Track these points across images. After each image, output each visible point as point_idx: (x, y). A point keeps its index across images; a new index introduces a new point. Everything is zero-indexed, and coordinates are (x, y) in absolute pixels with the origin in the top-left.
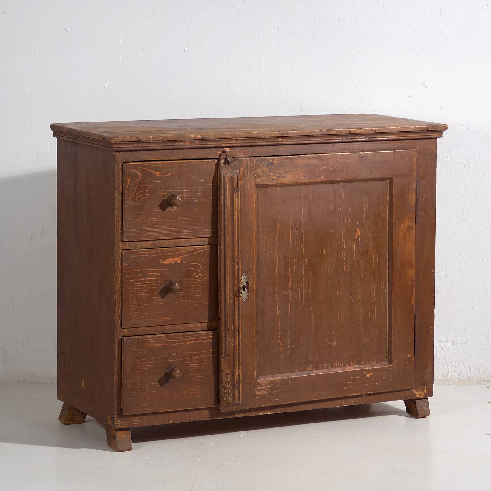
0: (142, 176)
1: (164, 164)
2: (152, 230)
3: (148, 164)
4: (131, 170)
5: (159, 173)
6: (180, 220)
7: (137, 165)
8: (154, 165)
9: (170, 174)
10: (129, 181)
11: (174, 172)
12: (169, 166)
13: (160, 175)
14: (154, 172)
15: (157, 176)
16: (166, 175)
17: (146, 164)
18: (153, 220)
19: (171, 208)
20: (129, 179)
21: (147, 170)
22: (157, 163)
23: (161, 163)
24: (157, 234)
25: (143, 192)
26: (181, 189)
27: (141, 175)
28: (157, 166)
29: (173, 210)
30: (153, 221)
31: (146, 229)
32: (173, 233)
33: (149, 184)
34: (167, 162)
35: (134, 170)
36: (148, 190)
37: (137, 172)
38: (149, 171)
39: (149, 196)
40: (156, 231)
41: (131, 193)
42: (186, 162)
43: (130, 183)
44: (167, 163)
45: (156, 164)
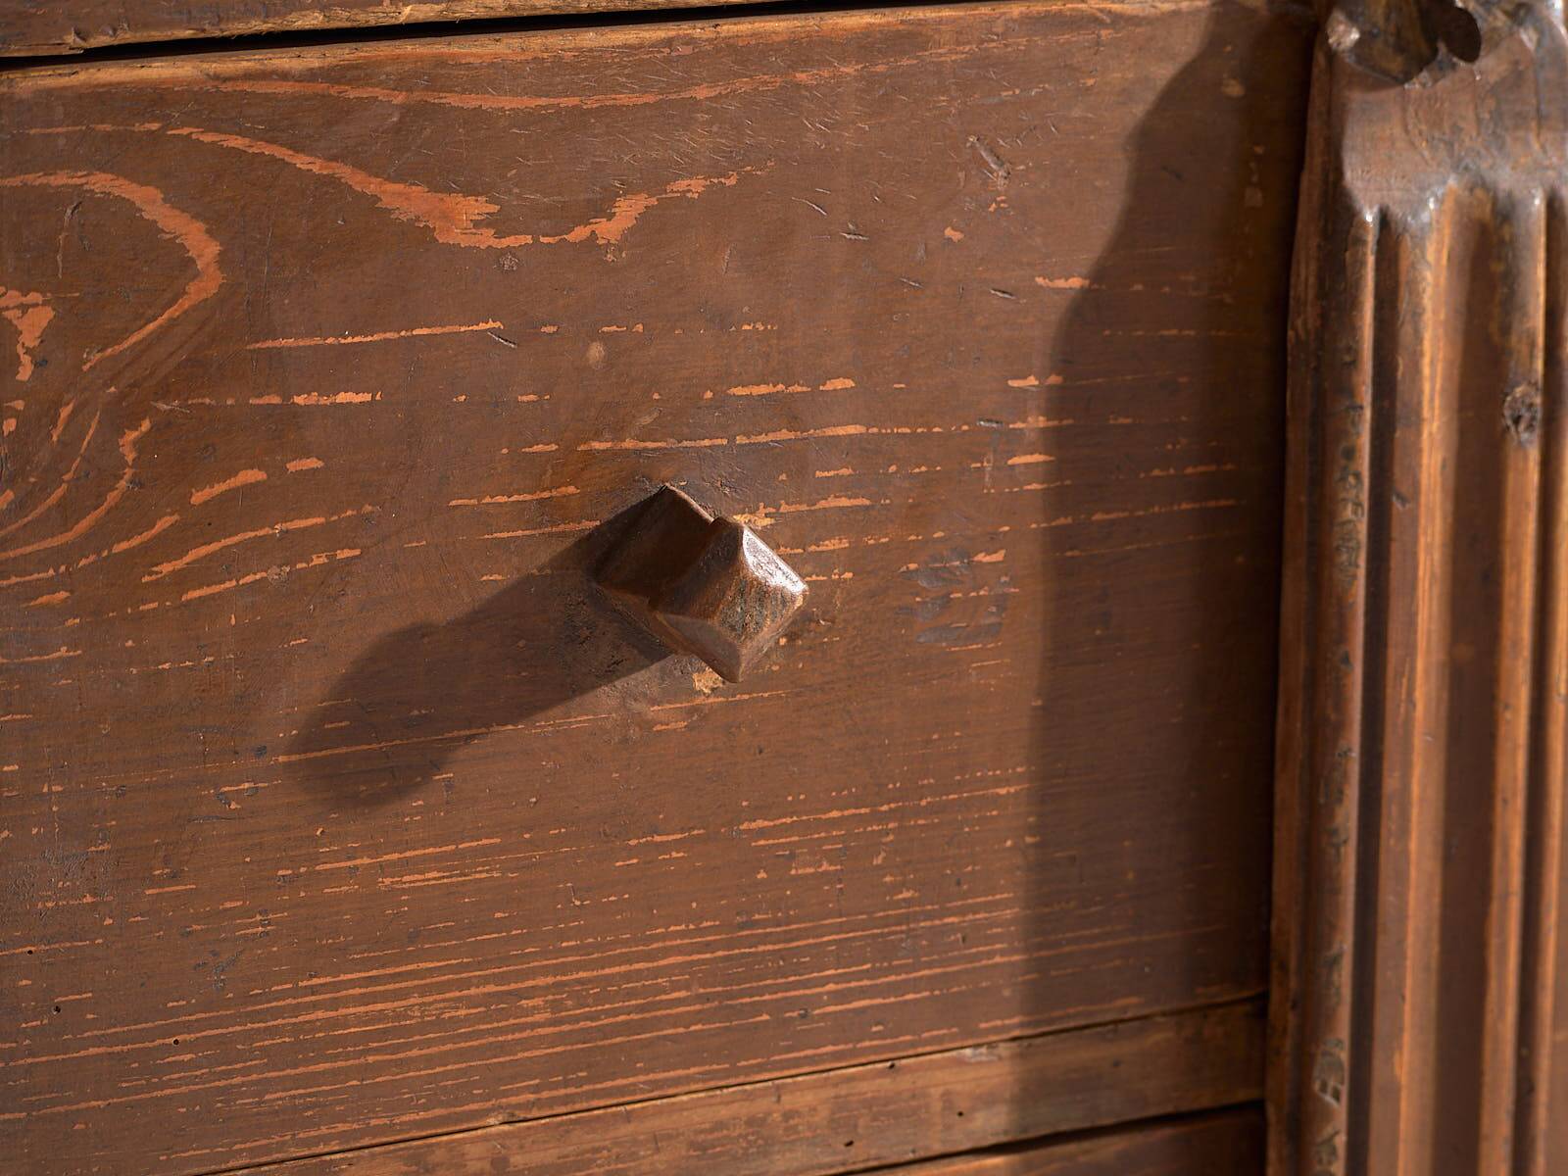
0: (222, 260)
1: (548, 72)
2: (381, 1016)
3: (312, 75)
4: (60, 179)
5: (477, 207)
6: (762, 833)
7: (157, 99)
8: (399, 98)
9: (628, 210)
10: (29, 338)
11: (696, 186)
12: (624, 99)
13: (487, 239)
14: (406, 200)
15: (453, 250)
16: (580, 233)
17: (284, 76)
18: (384, 869)
19: (645, 679)
20: (24, 308)
21: (301, 162)
22: (440, 62)
23: (496, 65)
24: (461, 1055)
25: (250, 489)
26: (786, 411)
27: (204, 248)
28: (452, 100)
29: (665, 715)
30: (391, 891)
31: (296, 1010)
32: (675, 1021)
33: (340, 367)
34: (591, 38)
35: (100, 183)
36: (313, 463)
37: (150, 202)
38: (332, 181)
39: (329, 537)
40: (439, 1024)
41: (67, 512)
42: (868, 31)
43: (40, 364)
44: (592, 61)
45: (438, 76)
